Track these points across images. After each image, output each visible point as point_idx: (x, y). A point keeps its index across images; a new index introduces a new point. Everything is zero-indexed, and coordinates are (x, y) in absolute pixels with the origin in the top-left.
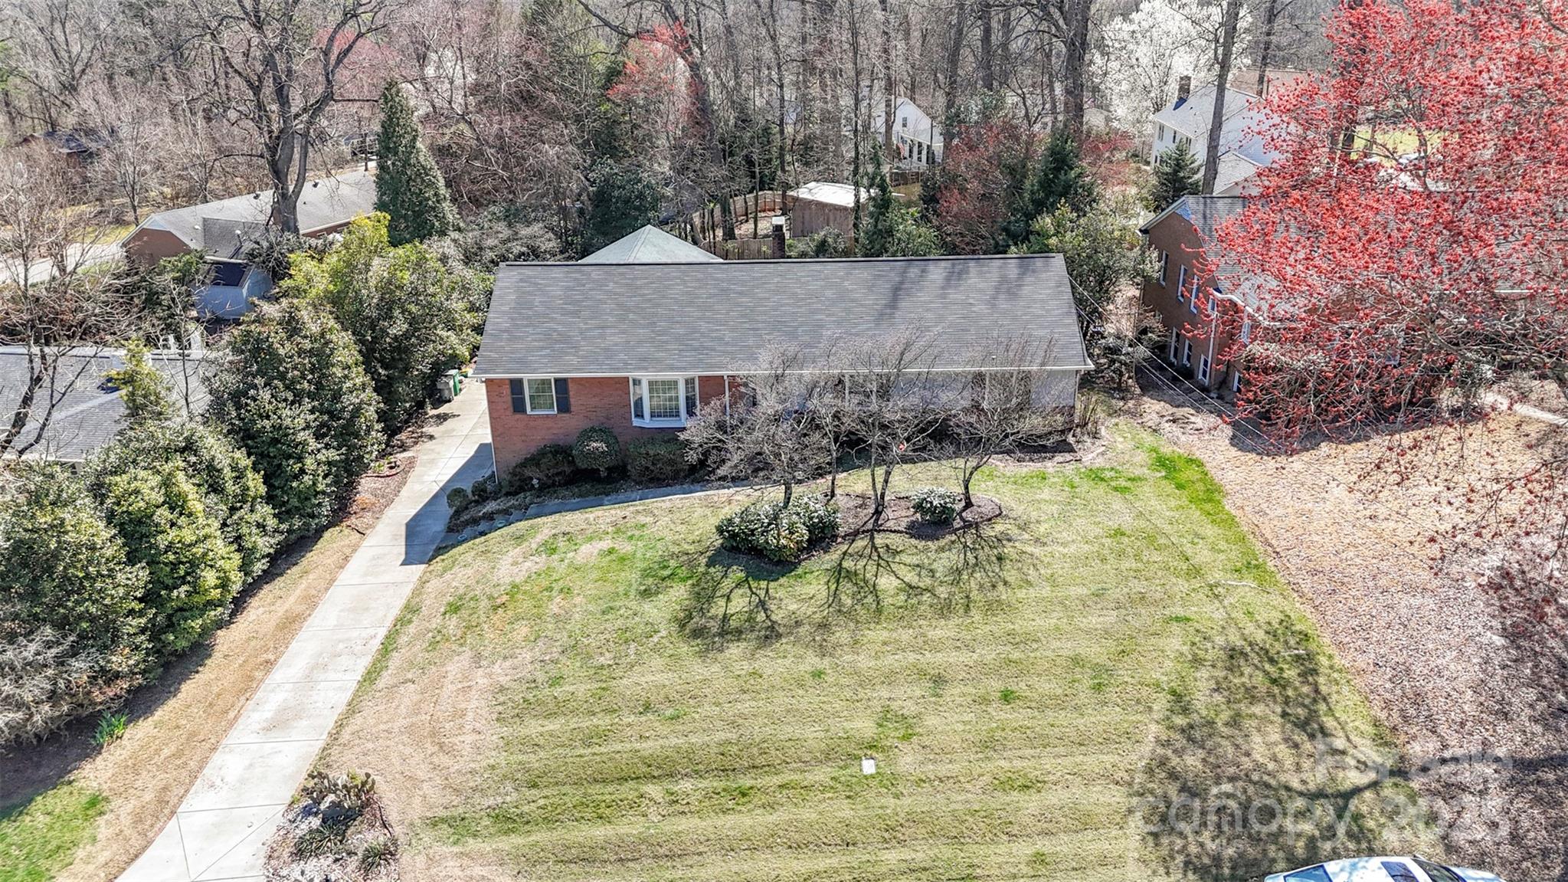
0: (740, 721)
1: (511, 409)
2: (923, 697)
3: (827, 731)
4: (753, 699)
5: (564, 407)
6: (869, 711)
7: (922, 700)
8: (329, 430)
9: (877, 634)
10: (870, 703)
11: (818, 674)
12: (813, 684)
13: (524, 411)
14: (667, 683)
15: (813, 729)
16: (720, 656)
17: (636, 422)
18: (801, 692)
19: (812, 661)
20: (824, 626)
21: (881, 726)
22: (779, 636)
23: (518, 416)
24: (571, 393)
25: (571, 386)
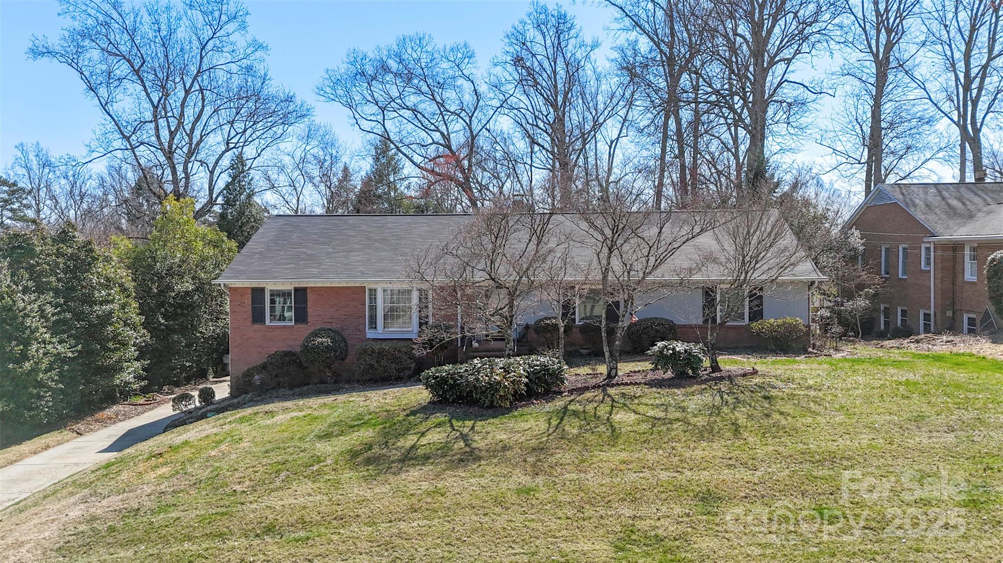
0: (398, 541)
1: (251, 320)
2: (688, 515)
3: (533, 554)
4: (425, 518)
5: (301, 317)
6: (601, 532)
7: (686, 519)
8: (70, 329)
9: (613, 456)
10: (602, 522)
11: (525, 491)
12: (518, 501)
13: (263, 321)
14: (310, 505)
15: (511, 551)
16: (391, 478)
17: (370, 334)
18: (497, 510)
19: (520, 478)
20: (540, 449)
21: (622, 549)
22: (479, 458)
23: (257, 326)
24: (309, 303)
25: (310, 296)
